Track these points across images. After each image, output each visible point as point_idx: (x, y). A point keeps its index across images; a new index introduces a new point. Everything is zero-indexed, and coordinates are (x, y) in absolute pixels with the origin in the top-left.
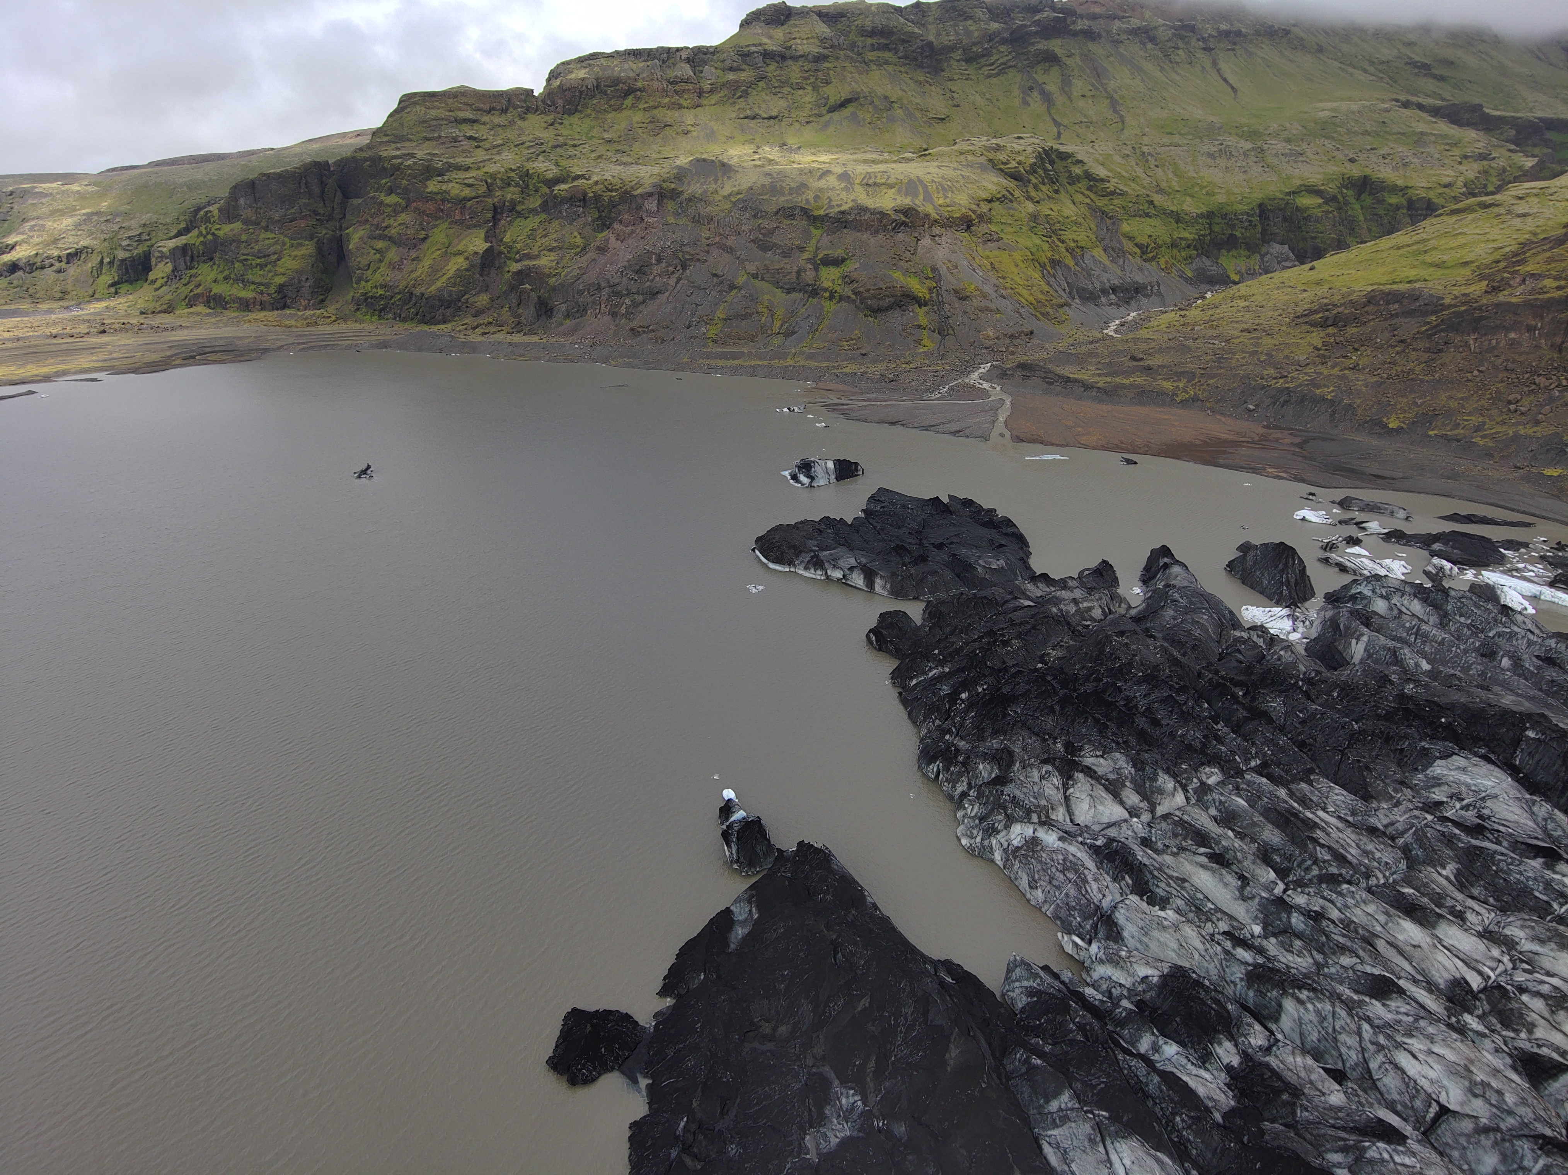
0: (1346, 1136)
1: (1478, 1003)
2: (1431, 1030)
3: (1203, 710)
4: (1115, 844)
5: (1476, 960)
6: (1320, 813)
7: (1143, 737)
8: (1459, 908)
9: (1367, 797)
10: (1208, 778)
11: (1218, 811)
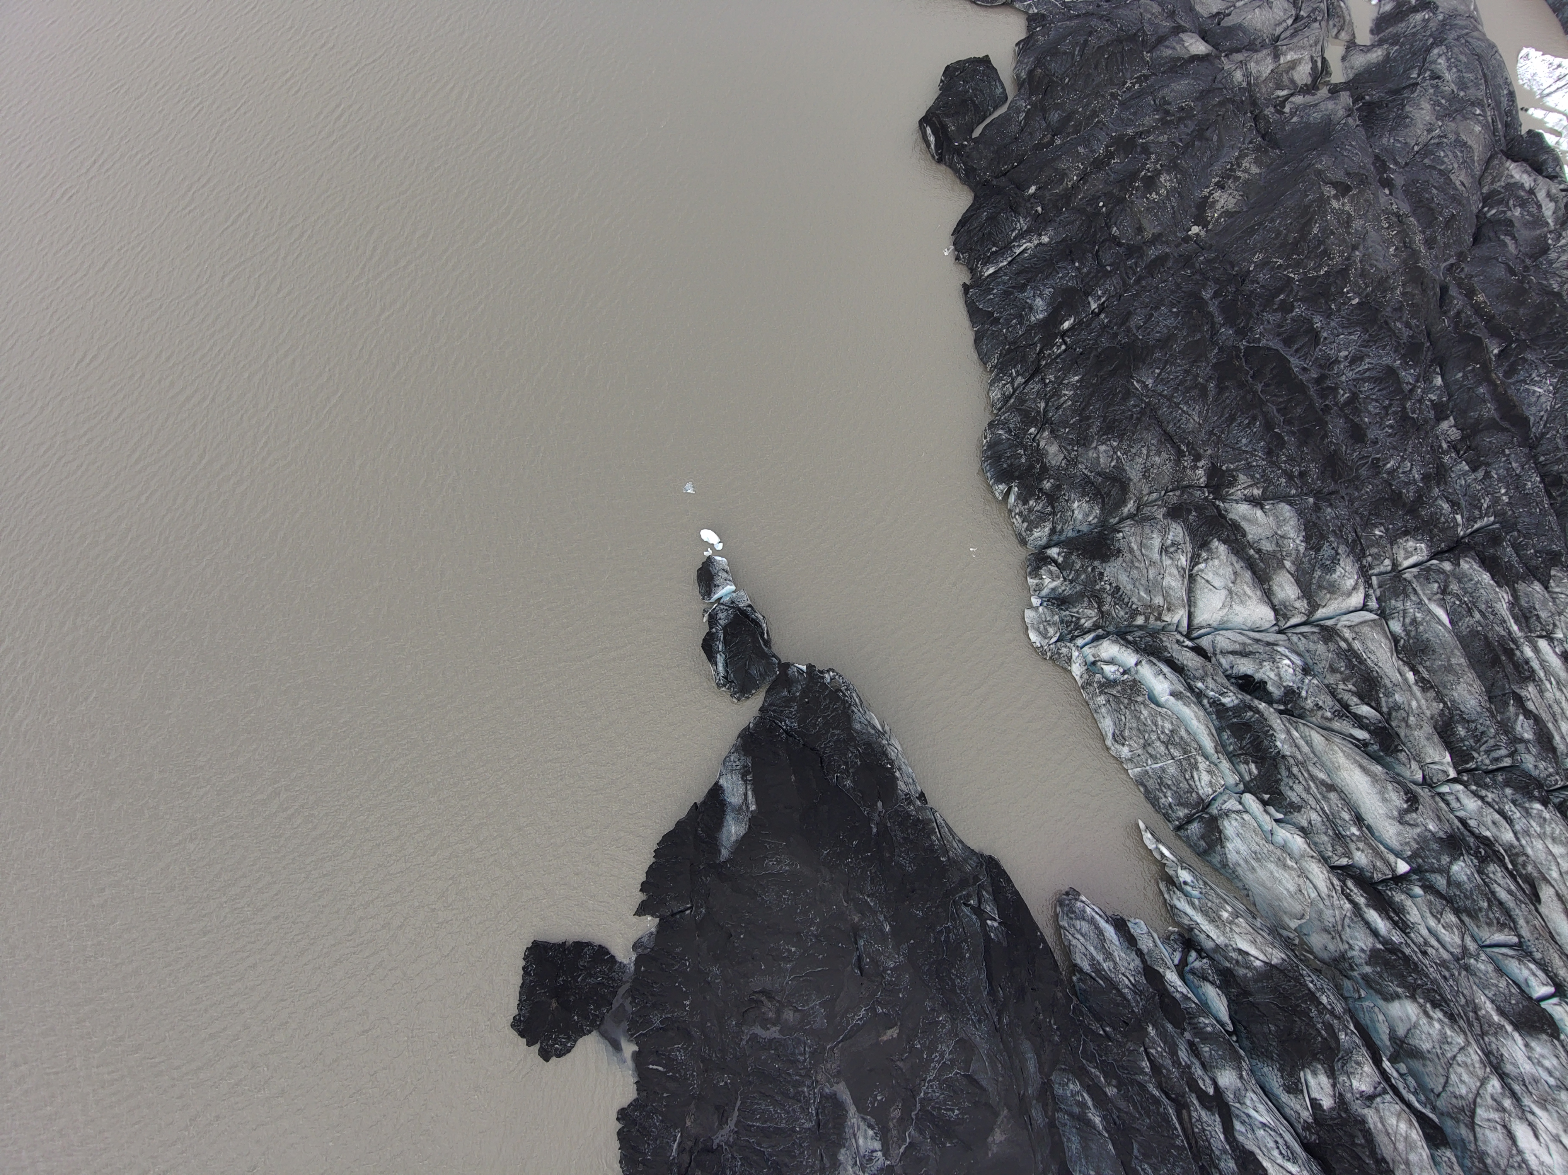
10: (1406, 558)
11: (1405, 630)
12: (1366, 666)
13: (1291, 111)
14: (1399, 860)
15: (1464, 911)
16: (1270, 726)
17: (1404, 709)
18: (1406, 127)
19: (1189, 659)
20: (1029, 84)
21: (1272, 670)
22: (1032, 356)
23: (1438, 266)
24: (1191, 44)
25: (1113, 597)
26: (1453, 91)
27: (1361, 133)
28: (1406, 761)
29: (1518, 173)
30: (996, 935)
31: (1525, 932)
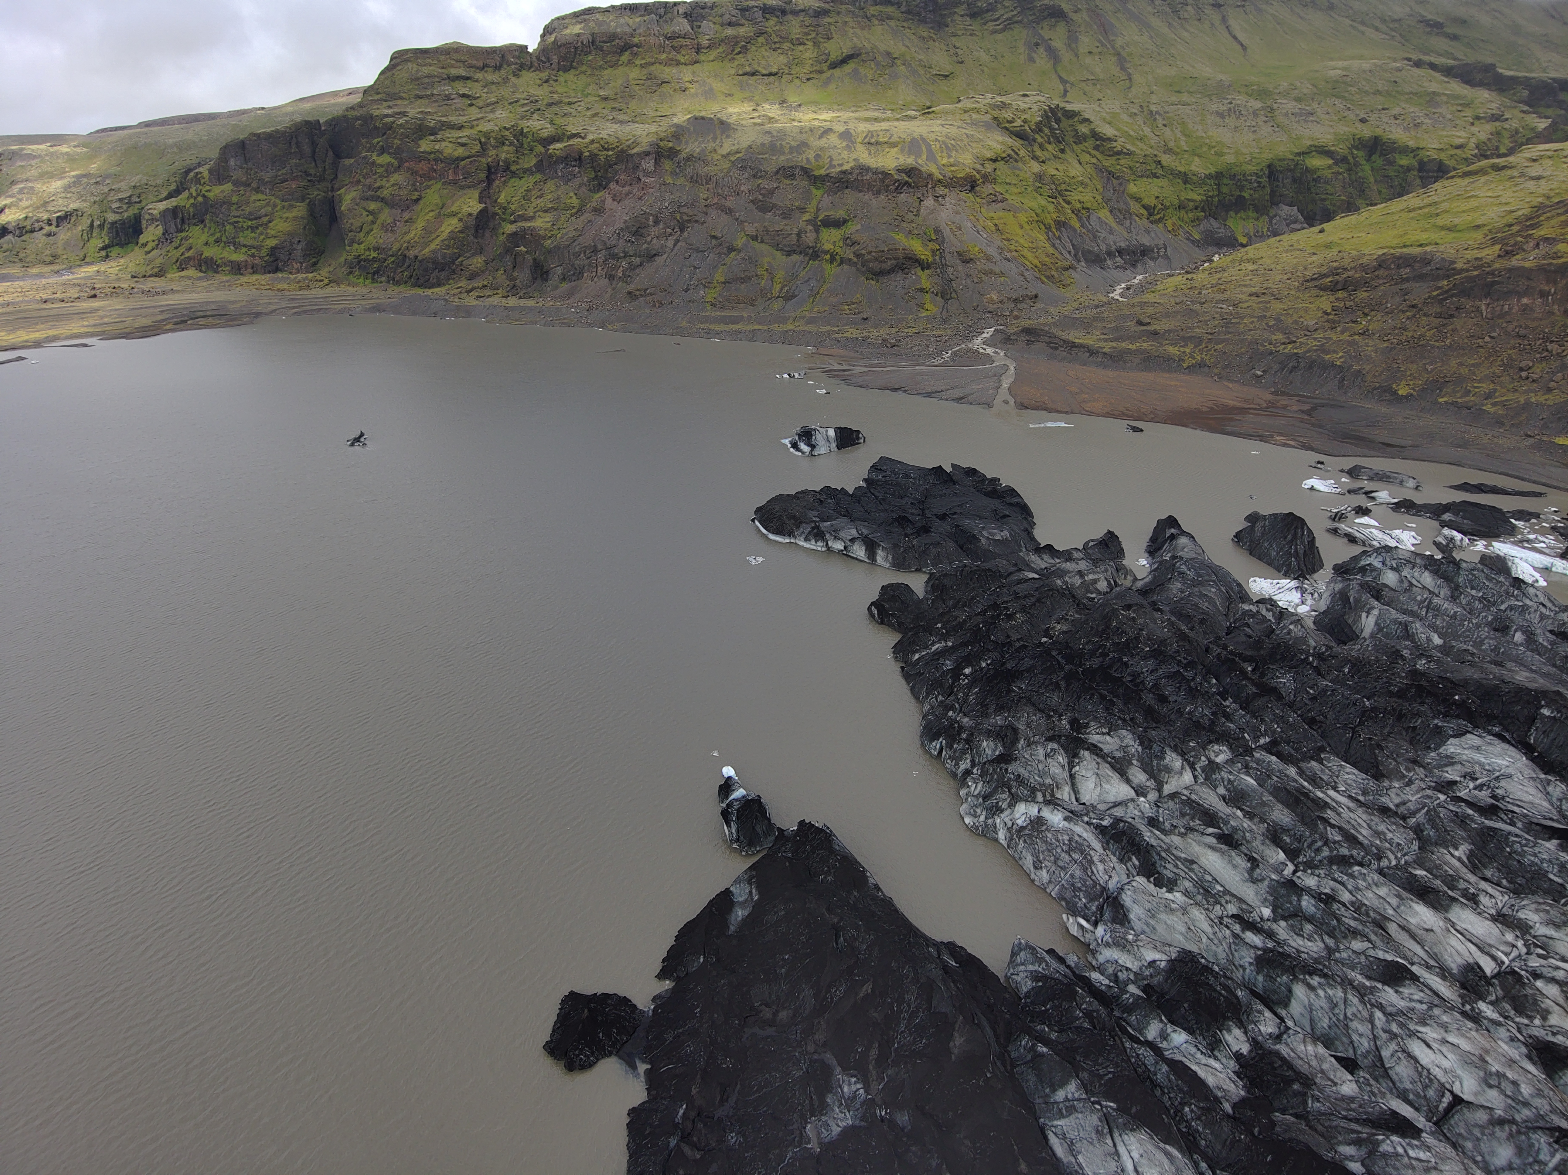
0: (1359, 1129)
1: (1491, 989)
2: (1445, 1018)
3: (1212, 686)
4: (1122, 824)
5: (1490, 945)
6: (1331, 792)
7: (1149, 713)
8: (1472, 891)
9: (1378, 776)
10: (1216, 756)
11: (1226, 790)
12: (1203, 807)
14: (1262, 908)
17: (1240, 830)
21: (1135, 809)
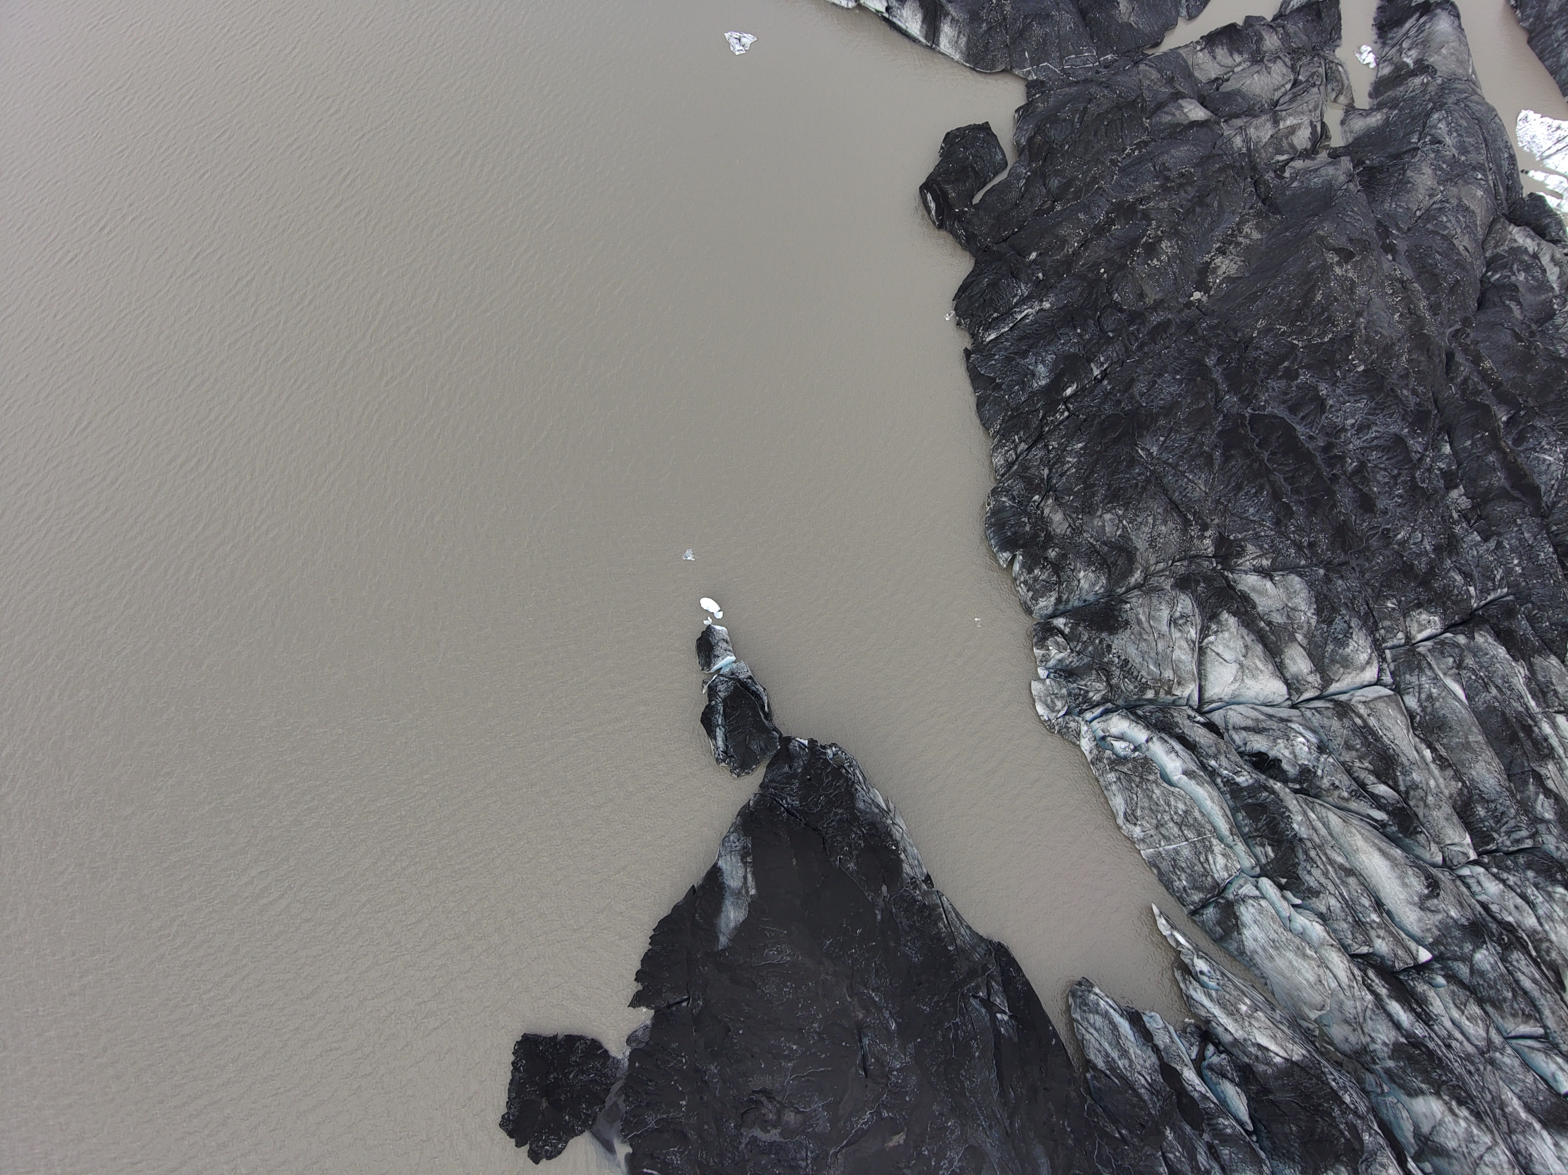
10: (1420, 631)
11: (1421, 706)
12: (1382, 743)
13: (1291, 177)
14: (1421, 949)
15: (1488, 1001)
16: (1286, 808)
17: (1422, 788)
18: (1408, 192)
19: (1202, 736)
20: (1029, 151)
21: (1286, 747)
22: (1035, 423)
23: (1444, 333)
24: (1190, 110)
25: (1122, 670)
26: (1454, 156)
27: (1362, 197)
28: (1426, 844)
29: (1521, 238)
30: (1007, 1030)
31: (1551, 1022)
